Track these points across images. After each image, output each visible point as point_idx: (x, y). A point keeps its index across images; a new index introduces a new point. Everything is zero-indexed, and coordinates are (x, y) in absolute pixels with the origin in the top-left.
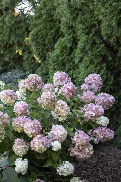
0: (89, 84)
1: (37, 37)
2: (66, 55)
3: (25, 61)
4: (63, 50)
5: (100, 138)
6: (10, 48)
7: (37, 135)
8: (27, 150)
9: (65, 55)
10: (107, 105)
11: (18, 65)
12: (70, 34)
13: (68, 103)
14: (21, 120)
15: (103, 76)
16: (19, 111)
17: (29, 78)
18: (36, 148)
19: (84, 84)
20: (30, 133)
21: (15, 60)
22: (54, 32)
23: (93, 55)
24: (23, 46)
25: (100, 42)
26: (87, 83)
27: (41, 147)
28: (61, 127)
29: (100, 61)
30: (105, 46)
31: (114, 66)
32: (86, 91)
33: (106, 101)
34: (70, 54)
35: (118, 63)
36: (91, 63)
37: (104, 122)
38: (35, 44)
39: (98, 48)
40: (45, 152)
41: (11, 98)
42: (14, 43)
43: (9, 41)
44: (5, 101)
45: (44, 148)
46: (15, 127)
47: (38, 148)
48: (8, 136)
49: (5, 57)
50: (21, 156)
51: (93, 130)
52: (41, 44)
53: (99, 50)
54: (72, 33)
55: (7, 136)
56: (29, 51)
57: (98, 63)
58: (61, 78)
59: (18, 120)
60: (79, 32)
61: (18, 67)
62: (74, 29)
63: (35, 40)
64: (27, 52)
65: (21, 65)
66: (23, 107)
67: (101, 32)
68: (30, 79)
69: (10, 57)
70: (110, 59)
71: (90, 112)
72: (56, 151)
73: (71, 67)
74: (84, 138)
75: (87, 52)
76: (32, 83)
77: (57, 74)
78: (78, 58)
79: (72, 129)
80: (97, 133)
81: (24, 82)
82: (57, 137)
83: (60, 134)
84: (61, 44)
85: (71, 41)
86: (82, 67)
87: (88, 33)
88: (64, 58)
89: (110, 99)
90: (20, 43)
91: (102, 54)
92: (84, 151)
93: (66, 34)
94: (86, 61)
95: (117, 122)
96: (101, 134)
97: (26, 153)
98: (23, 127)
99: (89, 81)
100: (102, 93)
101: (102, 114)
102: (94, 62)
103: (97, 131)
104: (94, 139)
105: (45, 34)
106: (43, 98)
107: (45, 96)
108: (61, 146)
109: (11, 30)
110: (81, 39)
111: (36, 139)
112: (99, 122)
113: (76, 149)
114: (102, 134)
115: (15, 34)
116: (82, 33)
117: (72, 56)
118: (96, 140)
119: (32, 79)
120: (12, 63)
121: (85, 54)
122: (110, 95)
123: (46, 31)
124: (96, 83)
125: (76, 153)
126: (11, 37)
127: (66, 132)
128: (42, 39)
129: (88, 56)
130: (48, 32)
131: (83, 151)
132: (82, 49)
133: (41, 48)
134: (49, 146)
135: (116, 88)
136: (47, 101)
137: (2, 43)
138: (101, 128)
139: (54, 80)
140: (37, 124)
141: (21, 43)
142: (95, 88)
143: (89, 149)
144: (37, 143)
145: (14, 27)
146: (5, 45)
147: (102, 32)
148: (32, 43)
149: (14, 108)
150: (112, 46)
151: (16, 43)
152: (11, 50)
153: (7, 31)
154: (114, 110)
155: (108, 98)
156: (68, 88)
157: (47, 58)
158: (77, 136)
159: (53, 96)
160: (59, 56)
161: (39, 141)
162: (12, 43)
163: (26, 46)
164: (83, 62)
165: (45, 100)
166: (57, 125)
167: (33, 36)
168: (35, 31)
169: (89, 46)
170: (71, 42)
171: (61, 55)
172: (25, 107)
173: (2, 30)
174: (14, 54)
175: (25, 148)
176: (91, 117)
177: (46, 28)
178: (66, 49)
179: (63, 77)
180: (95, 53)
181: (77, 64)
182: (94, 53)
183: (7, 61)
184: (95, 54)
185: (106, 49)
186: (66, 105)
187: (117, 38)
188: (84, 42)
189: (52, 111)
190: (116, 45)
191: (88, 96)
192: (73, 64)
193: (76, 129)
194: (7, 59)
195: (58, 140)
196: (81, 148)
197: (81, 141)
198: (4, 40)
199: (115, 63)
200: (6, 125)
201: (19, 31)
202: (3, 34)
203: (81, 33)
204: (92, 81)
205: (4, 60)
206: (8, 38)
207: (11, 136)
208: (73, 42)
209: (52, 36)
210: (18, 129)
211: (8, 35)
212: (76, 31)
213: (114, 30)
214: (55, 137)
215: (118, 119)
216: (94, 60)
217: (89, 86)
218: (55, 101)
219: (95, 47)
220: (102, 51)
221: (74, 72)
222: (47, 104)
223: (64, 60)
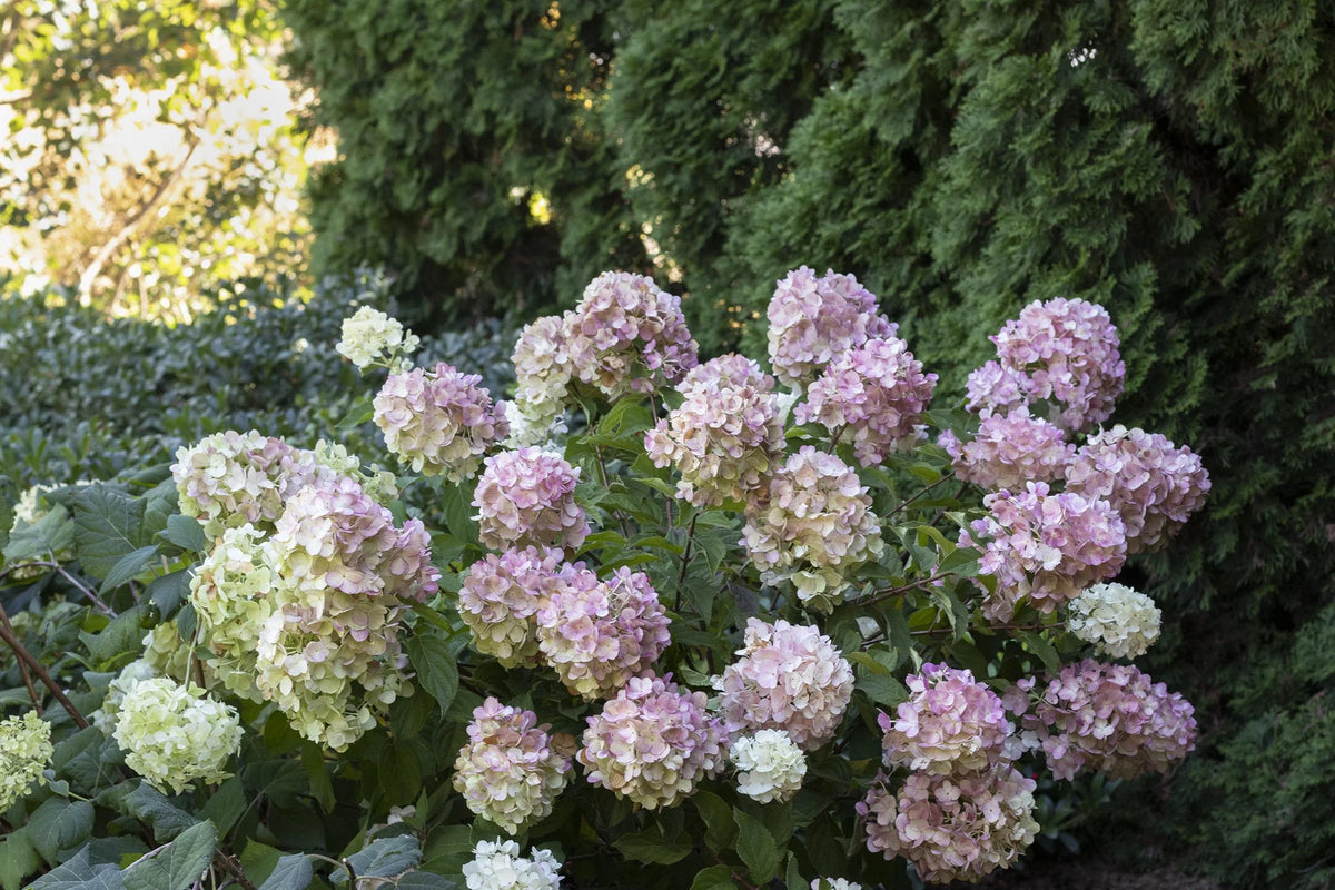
0: (1029, 369)
1: (667, 86)
2: (869, 202)
3: (575, 259)
4: (845, 172)
5: (1091, 737)
6: (468, 169)
7: (635, 682)
8: (559, 783)
9: (860, 202)
10: (1149, 517)
11: (519, 295)
12: (901, 55)
13: (864, 476)
14: (518, 573)
15: (1134, 354)
16: (511, 515)
17: (595, 301)
18: (621, 771)
19: (989, 364)
20: (585, 659)
21: (501, 256)
22: (792, 47)
23: (1064, 199)
24: (562, 154)
25: (1118, 108)
26: (1012, 362)
27: (659, 764)
28: (808, 634)
29: (1115, 245)
30: (1152, 137)
31: (1215, 284)
32: (1002, 410)
33: (1144, 486)
34: (896, 199)
35: (1242, 265)
36: (1046, 261)
37: (1122, 623)
38: (650, 134)
39: (1101, 147)
40: (686, 802)
41: (455, 431)
42: (499, 132)
43: (463, 114)
44: (414, 444)
45: (680, 774)
46: (477, 619)
47: (637, 773)
48: (428, 687)
49: (428, 229)
50: (513, 831)
51: (1042, 685)
52: (688, 133)
53: (1107, 162)
54: (922, 41)
55: (419, 690)
56: (605, 188)
57: (1098, 255)
58: (823, 318)
59: (500, 573)
60: (969, 31)
61: (520, 308)
62: (936, 19)
63: (650, 108)
64: (588, 196)
65: (544, 292)
66: (543, 486)
67: (1127, 33)
68: (602, 306)
69: (463, 230)
70: (1188, 229)
71: (1022, 540)
72: (767, 800)
73: (900, 289)
74: (974, 720)
75: (1021, 179)
76: (615, 332)
77: (796, 284)
78: (952, 227)
79: (889, 661)
80: (1066, 704)
81: (552, 335)
82: (775, 705)
83: (796, 685)
84: (835, 128)
85: (911, 101)
86: (983, 290)
87: (1034, 45)
88: (851, 224)
89: (1172, 469)
90: (540, 129)
91: (1130, 197)
92: (970, 817)
93: (877, 48)
94: (1014, 241)
95: (1225, 699)
96: (1097, 707)
97: (549, 811)
98: (533, 623)
99: (1023, 351)
100: (1119, 430)
101: (1109, 557)
102: (1073, 253)
103: (1069, 689)
104: (1047, 745)
105: (722, 62)
106: (687, 428)
107: (702, 411)
108: (803, 770)
109: (478, 35)
110: (986, 86)
111: (623, 705)
112: (1090, 623)
113: (912, 801)
114: (1106, 711)
115: (503, 64)
116: (995, 40)
117: (910, 209)
118: (1057, 750)
119: (615, 304)
120: (477, 278)
121: (1009, 192)
122: (1177, 447)
123: (733, 44)
124: (1076, 360)
125: (912, 834)
126: (479, 84)
127: (846, 677)
128: (703, 101)
129: (1029, 209)
130: (744, 47)
131: (963, 818)
132: (985, 156)
133: (692, 166)
134: (714, 758)
135: (1225, 444)
136: (719, 452)
137: (408, 131)
138: (1103, 674)
139: (774, 333)
140: (635, 603)
141: (545, 134)
142: (1070, 398)
143: (1004, 807)
144: (630, 734)
145: (499, 16)
146: (427, 142)
147: (1138, 34)
148: (630, 124)
149: (479, 492)
150: (1204, 137)
151: (515, 131)
152: (476, 185)
153: (450, 44)
154: (1205, 604)
155: (1159, 463)
156: (870, 375)
157: (734, 235)
158: (925, 701)
159: (761, 418)
160: (821, 212)
161: (648, 717)
162: (480, 128)
163: (580, 153)
164: (990, 250)
165: (702, 440)
166: (783, 625)
167: (638, 78)
168: (655, 38)
169: (1038, 129)
170: (911, 114)
171: (836, 205)
172: (556, 490)
173: (410, 36)
174: (492, 210)
175: (545, 769)
176: (1030, 576)
177: (732, 22)
178: (868, 161)
179: (841, 307)
180: (1080, 182)
181: (948, 273)
182: (1070, 184)
183: (439, 259)
184: (1082, 188)
185: (1161, 158)
186: (854, 489)
187: (1243, 78)
188: (1004, 108)
189: (746, 530)
190: (1237, 131)
191: (1015, 448)
192: (921, 270)
193: (915, 655)
194: (439, 247)
195: (783, 726)
196: (949, 794)
197: (951, 736)
198: (425, 105)
199: (1224, 260)
200: (412, 601)
201: (537, 42)
202: (423, 65)
203: (986, 43)
204: (1047, 348)
205: (419, 254)
206: (455, 88)
207: (445, 688)
208: (920, 114)
209: (774, 82)
210: (498, 637)
211: (458, 73)
212: (946, 29)
213: (1221, 16)
214: (763, 703)
215: (1234, 679)
216: (1071, 237)
217: (1027, 384)
218: (773, 456)
219: (1077, 139)
220: (1128, 171)
221: (921, 332)
222: (715, 470)
223: (856, 239)
